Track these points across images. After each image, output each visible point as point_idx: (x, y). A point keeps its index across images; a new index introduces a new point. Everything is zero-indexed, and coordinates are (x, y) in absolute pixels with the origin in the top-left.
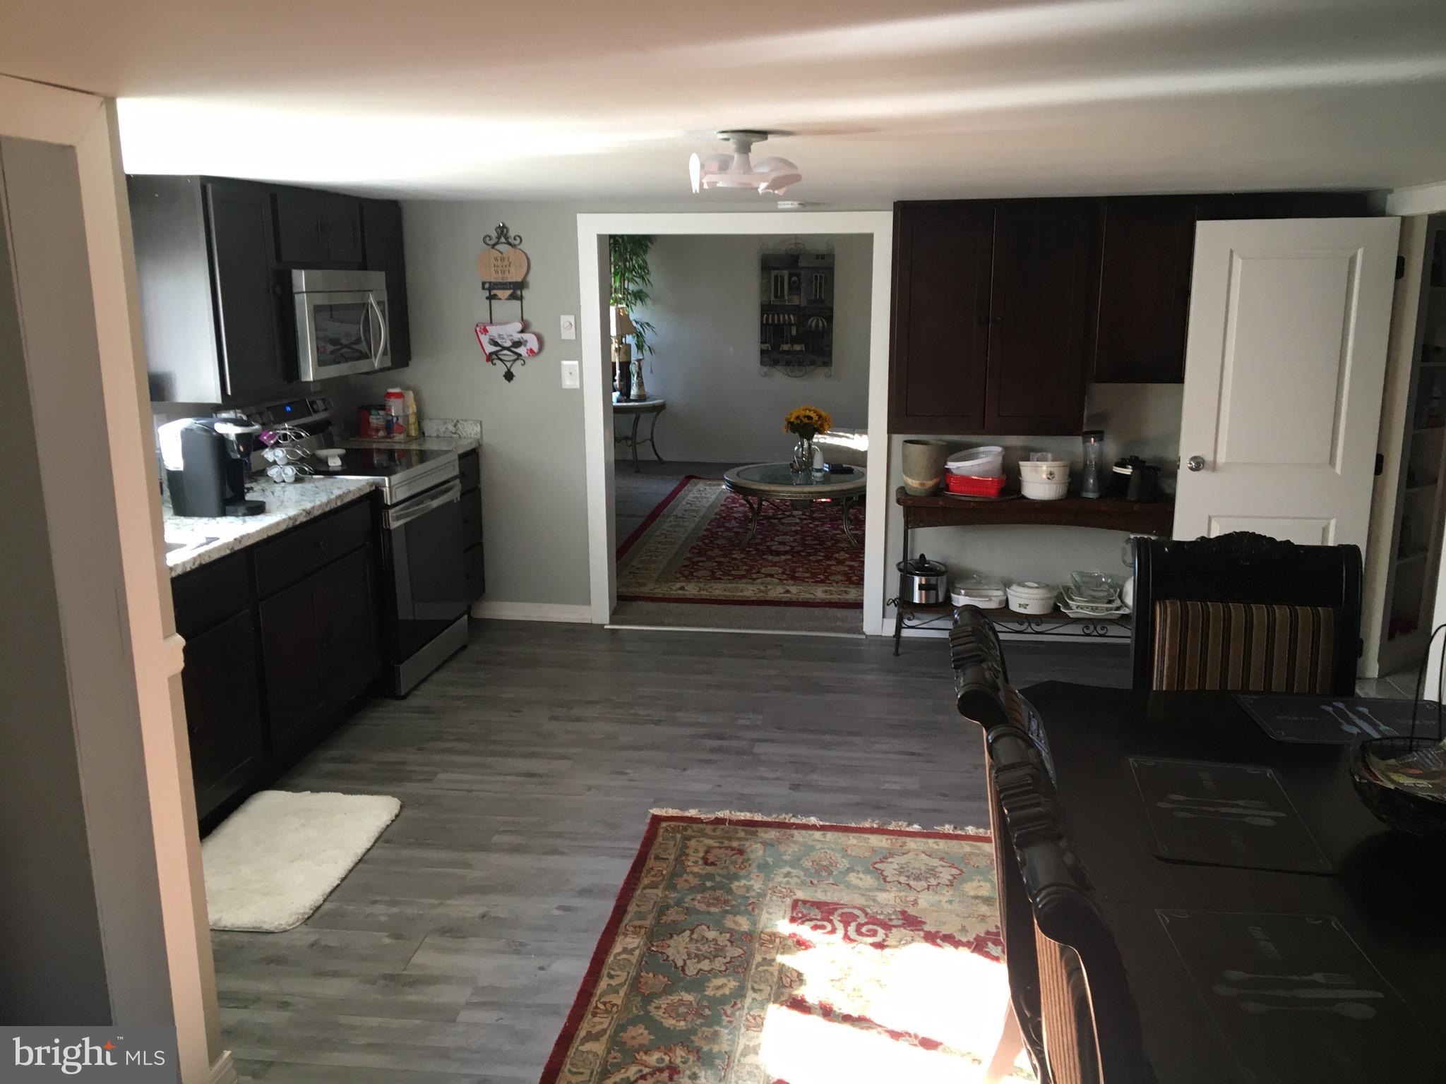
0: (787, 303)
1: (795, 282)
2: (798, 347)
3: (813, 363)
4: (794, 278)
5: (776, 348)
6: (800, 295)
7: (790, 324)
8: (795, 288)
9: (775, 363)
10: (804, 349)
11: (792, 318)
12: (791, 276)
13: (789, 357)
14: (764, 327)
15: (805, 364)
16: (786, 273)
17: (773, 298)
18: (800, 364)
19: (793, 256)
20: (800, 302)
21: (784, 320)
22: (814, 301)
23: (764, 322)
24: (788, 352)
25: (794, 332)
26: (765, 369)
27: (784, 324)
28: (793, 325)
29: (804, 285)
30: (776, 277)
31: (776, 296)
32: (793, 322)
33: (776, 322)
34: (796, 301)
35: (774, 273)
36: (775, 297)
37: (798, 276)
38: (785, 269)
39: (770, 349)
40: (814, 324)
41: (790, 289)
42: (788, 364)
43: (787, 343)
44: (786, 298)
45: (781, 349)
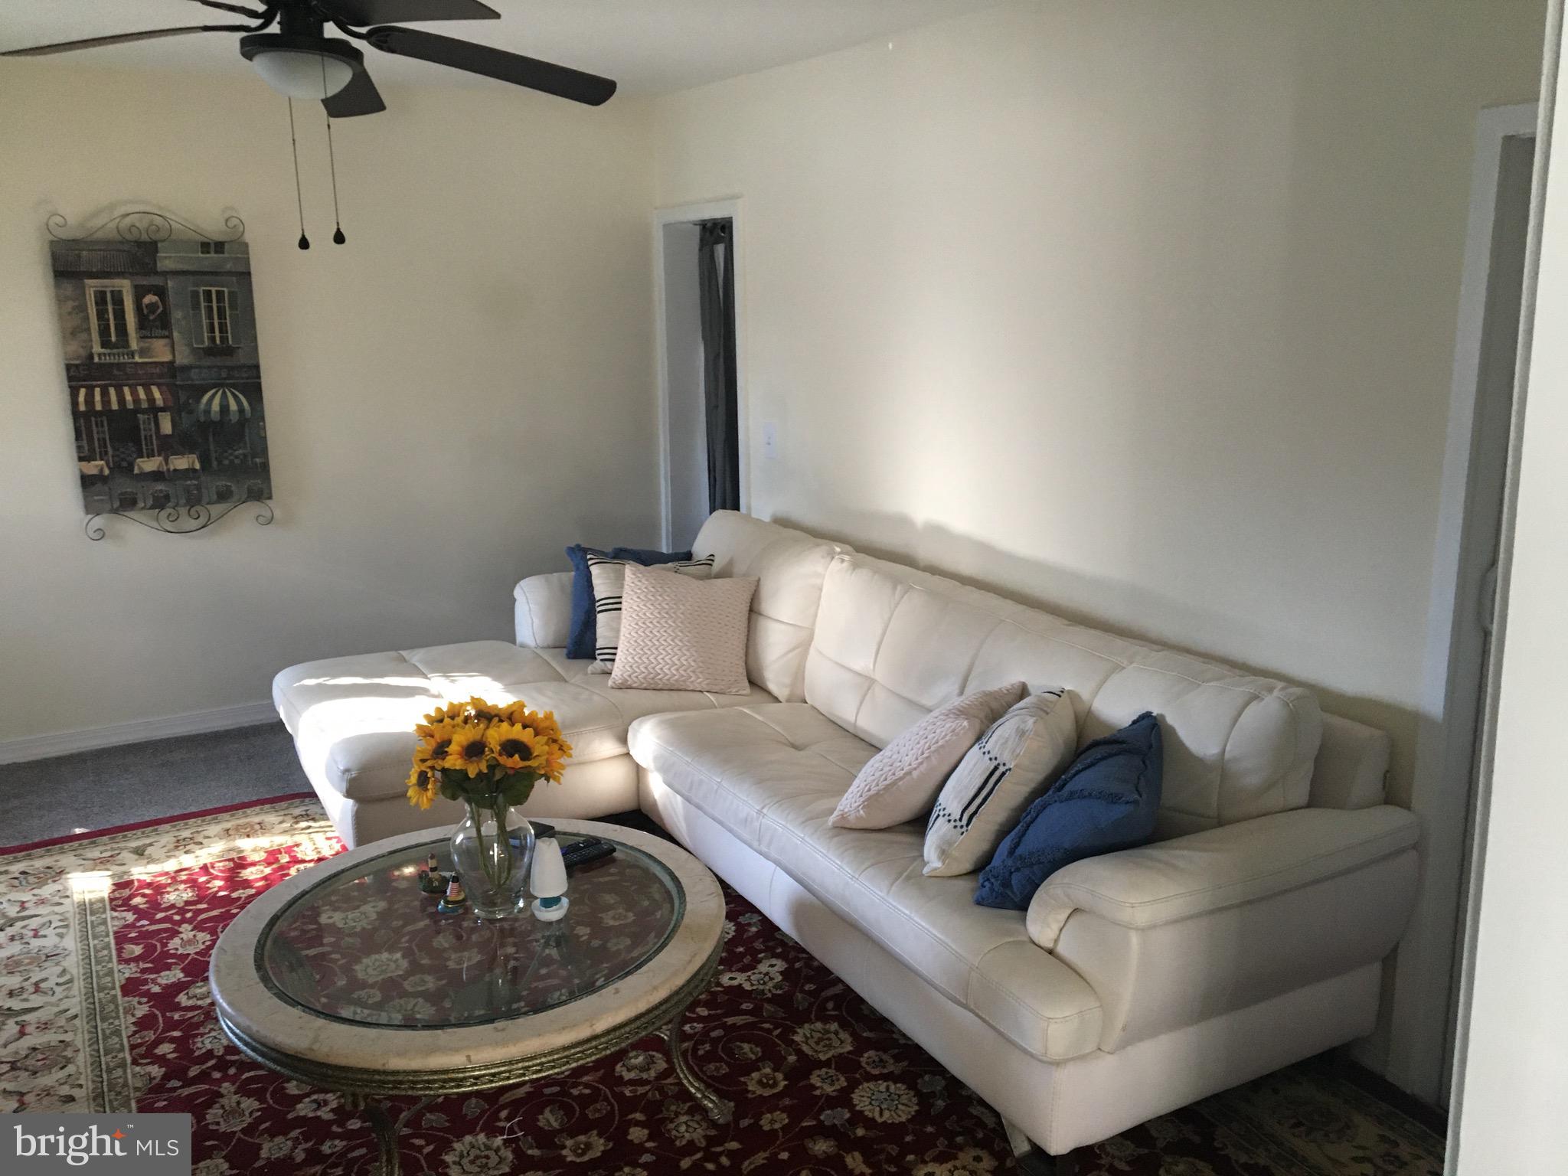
0: (137, 359)
1: (152, 307)
2: (181, 463)
3: (223, 496)
5: (123, 468)
6: (170, 337)
7: (154, 410)
9: (127, 504)
10: (197, 466)
11: (157, 395)
13: (160, 487)
14: (82, 419)
15: (205, 499)
16: (125, 286)
17: (97, 348)
18: (193, 501)
19: (139, 244)
20: (174, 356)
21: (136, 400)
22: (211, 351)
23: (82, 409)
24: (157, 476)
25: (167, 427)
26: (98, 521)
27: (137, 410)
28: (163, 410)
29: (177, 315)
30: (101, 299)
31: (105, 343)
32: (160, 402)
33: (115, 406)
34: (161, 351)
35: (92, 285)
36: (103, 346)
37: (161, 292)
38: (121, 275)
39: (106, 472)
40: (216, 406)
41: (143, 323)
42: (160, 503)
43: (151, 455)
44: (134, 345)
45: (136, 471)
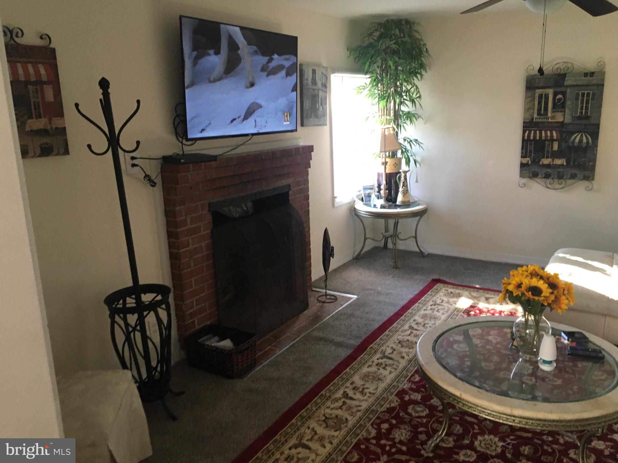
0: (550, 120)
2: (558, 162)
3: (573, 177)
4: (560, 96)
5: (536, 162)
6: (564, 112)
7: (552, 140)
8: (559, 106)
9: (534, 175)
10: (565, 164)
11: (554, 134)
12: (555, 94)
13: (549, 170)
14: (525, 142)
15: (565, 177)
16: (550, 92)
17: (535, 116)
18: (560, 177)
19: (559, 75)
20: (564, 118)
21: (546, 136)
22: (579, 118)
23: (526, 138)
24: (548, 166)
25: (556, 147)
26: (524, 181)
27: (546, 140)
28: (555, 140)
29: (568, 103)
30: (541, 96)
31: (539, 114)
32: (555, 137)
33: (538, 138)
34: (559, 118)
35: (538, 92)
36: (538, 115)
37: (564, 94)
38: (549, 87)
39: (530, 162)
40: (577, 140)
41: (555, 106)
42: (547, 176)
43: (547, 157)
44: (549, 114)
45: (541, 163)
